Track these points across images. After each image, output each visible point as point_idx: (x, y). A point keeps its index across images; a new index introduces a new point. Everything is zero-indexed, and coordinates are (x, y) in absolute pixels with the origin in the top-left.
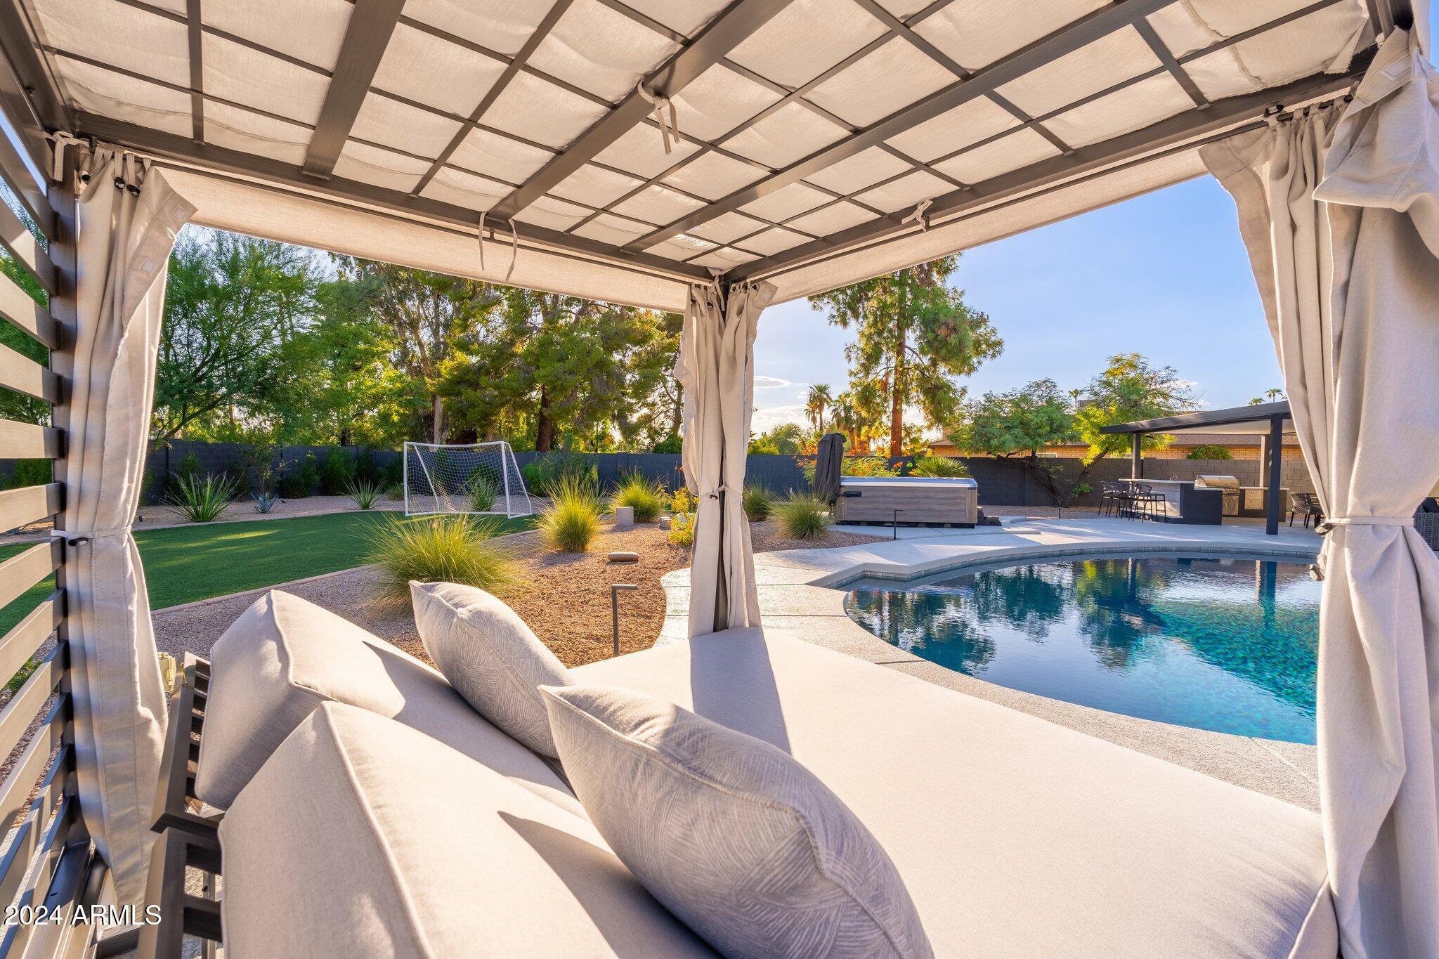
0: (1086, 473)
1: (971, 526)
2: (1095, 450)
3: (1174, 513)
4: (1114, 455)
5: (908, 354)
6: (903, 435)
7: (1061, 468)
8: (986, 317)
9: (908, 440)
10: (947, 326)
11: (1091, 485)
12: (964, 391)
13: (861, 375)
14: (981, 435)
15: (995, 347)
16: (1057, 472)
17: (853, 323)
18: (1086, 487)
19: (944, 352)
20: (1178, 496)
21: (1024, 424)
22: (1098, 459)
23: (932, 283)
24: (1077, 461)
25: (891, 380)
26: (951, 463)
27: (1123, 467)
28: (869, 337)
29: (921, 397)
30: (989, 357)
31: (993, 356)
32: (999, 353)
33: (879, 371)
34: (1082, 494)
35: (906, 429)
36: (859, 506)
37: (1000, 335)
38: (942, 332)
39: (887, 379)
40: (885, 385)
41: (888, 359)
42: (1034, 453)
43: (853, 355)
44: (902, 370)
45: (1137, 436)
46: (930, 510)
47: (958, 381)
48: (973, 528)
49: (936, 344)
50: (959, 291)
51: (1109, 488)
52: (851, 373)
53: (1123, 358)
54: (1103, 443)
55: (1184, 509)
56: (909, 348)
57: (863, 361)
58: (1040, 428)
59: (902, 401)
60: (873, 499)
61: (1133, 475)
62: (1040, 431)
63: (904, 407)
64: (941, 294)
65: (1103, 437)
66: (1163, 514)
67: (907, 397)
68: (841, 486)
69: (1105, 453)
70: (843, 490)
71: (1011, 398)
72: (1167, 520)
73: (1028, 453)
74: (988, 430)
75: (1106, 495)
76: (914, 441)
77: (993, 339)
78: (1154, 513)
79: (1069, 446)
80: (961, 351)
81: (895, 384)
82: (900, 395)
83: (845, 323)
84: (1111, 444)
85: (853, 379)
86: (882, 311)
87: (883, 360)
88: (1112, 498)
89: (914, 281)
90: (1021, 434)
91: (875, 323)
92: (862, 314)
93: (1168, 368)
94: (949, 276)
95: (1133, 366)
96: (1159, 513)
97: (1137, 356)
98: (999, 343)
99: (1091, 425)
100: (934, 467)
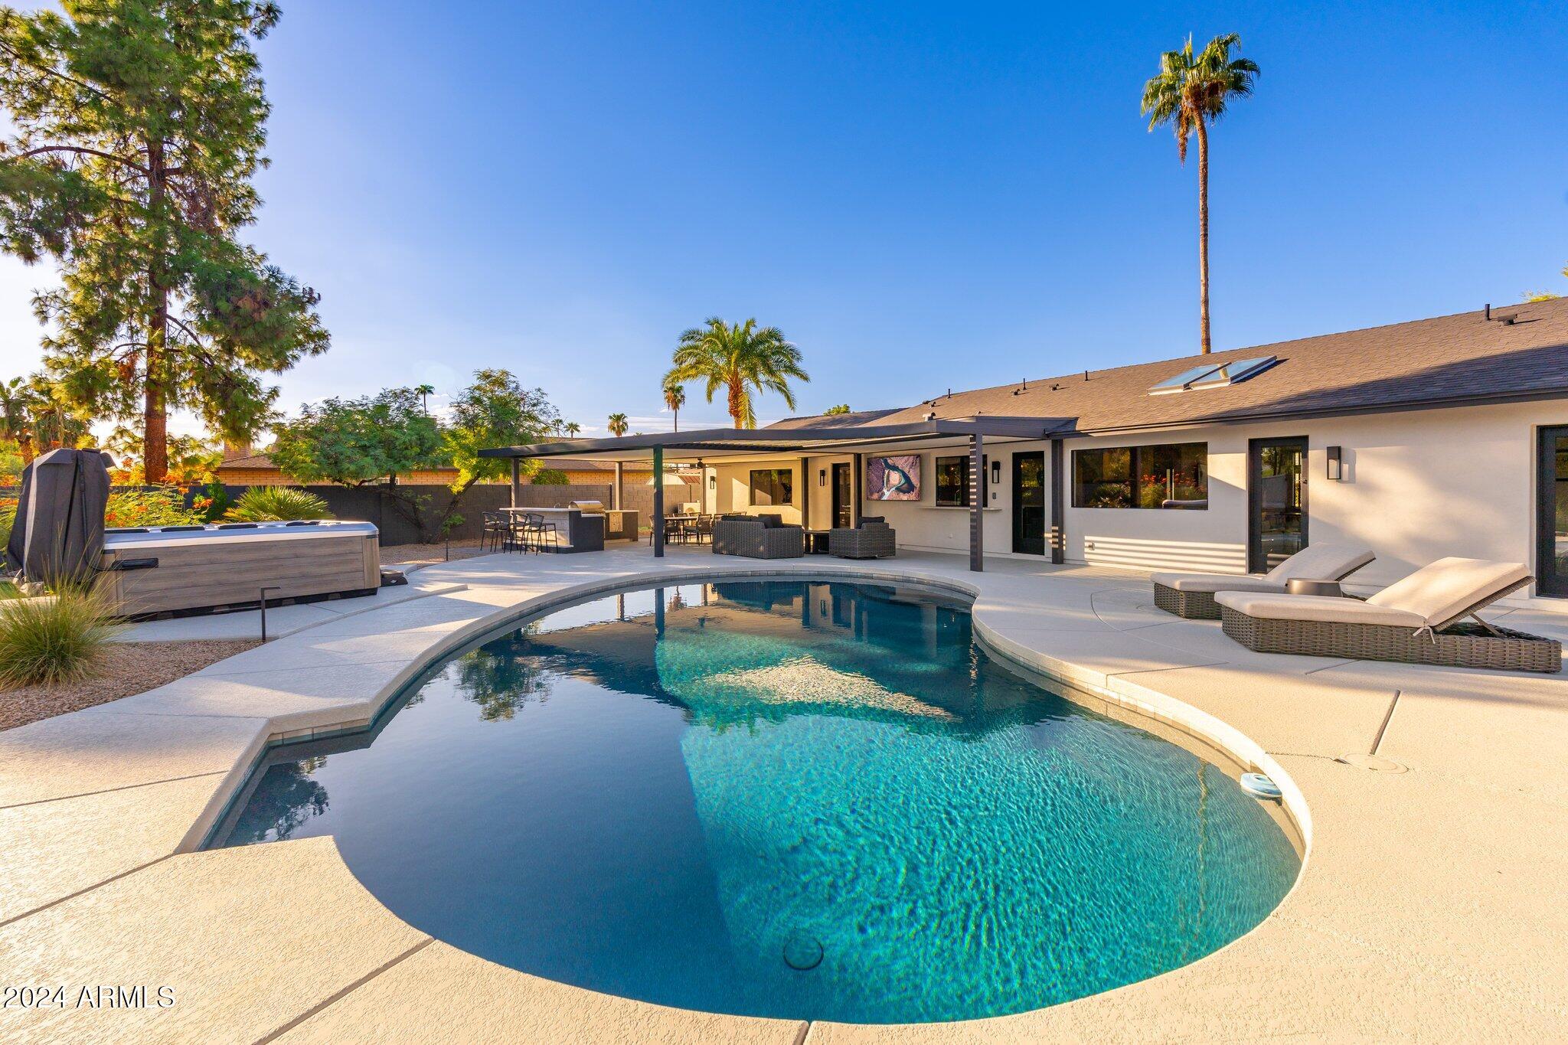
0: (454, 501)
1: (372, 592)
2: (465, 476)
3: (564, 542)
4: (487, 481)
5: (173, 330)
6: (169, 451)
7: (428, 497)
8: (316, 296)
9: (179, 459)
10: (254, 297)
11: (463, 516)
12: (274, 393)
13: (75, 349)
14: (327, 457)
15: (318, 340)
16: (425, 503)
17: (48, 257)
18: (458, 518)
19: (250, 333)
20: (566, 524)
21: (388, 444)
22: (469, 485)
23: (215, 231)
24: (445, 489)
25: (141, 364)
26: (298, 497)
27: (502, 495)
28: (91, 289)
29: (200, 396)
30: (309, 352)
31: (315, 351)
32: (325, 349)
33: (117, 347)
34: (453, 526)
35: (173, 442)
36: (152, 585)
37: (324, 325)
38: (246, 305)
39: (133, 362)
40: (128, 371)
41: (133, 331)
42: (393, 480)
43: (52, 312)
44: (162, 350)
45: (514, 460)
46: (304, 576)
47: (266, 379)
48: (375, 594)
49: (235, 320)
50: (259, 253)
51: (491, 519)
52: (48, 343)
53: (492, 374)
54: (475, 468)
55: (573, 537)
56: (175, 320)
57: (76, 325)
58: (406, 448)
59: (164, 399)
60: (186, 570)
61: (513, 504)
62: (408, 452)
63: (169, 408)
64: (232, 250)
65: (474, 461)
66: (554, 544)
67: (173, 394)
68: (105, 552)
69: (476, 479)
70: (111, 559)
71: (360, 408)
72: (558, 550)
73: (387, 479)
74: (338, 448)
75: (489, 527)
76: (192, 461)
77: (314, 328)
78: (544, 544)
79: (440, 470)
80: (277, 336)
81: (150, 370)
82: (160, 390)
83: (30, 257)
84: (484, 468)
85: (52, 353)
86: (119, 250)
87: (123, 329)
88: (496, 529)
89: (179, 217)
90: (383, 457)
91: (102, 268)
92: (71, 247)
93: (539, 390)
94: (242, 228)
95: (501, 383)
96: (549, 544)
97: (506, 373)
98: (323, 336)
99: (461, 447)
100: (273, 506)
